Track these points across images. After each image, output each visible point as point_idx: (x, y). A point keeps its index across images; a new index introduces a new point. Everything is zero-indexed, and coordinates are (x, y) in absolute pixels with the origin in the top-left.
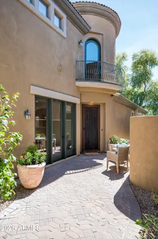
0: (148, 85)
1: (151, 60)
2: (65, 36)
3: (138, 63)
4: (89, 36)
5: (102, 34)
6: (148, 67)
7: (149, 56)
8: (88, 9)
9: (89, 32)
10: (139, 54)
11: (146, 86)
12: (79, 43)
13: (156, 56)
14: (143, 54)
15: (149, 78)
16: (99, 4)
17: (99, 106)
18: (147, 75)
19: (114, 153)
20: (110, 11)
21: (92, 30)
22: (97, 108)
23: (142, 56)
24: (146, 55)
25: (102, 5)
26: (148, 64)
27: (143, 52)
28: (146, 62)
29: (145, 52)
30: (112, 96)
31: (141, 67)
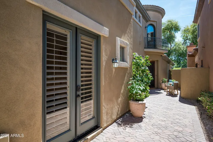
0: (173, 45)
1: (175, 27)
2: (141, 25)
3: (166, 29)
4: (149, 23)
5: (156, 22)
6: (173, 32)
7: (174, 25)
8: (150, 8)
9: (150, 21)
10: (166, 23)
11: (171, 46)
12: (145, 28)
13: (178, 24)
14: (169, 23)
15: (174, 40)
16: (155, 6)
17: (154, 62)
18: (172, 38)
19: (172, 86)
20: (161, 9)
21: (151, 20)
22: (154, 63)
23: (168, 24)
24: (171, 23)
25: (157, 6)
26: (173, 30)
27: (169, 21)
28: (172, 28)
29: (171, 21)
30: (161, 56)
31: (167, 32)
